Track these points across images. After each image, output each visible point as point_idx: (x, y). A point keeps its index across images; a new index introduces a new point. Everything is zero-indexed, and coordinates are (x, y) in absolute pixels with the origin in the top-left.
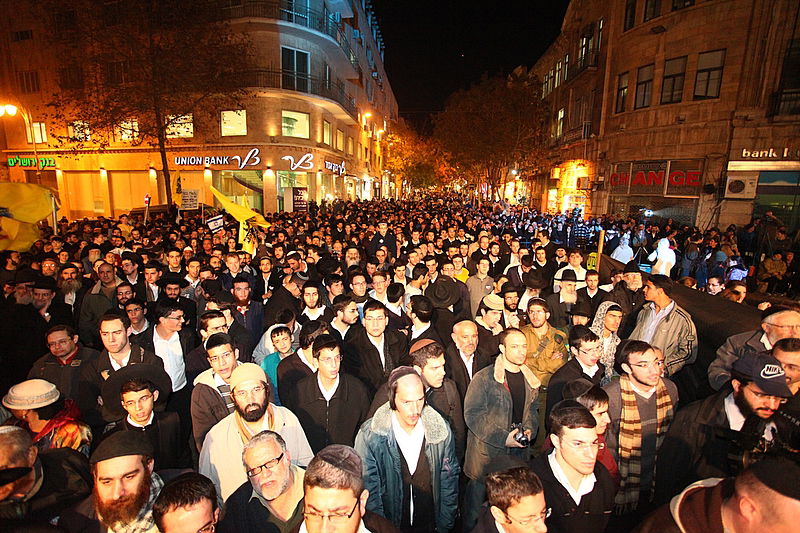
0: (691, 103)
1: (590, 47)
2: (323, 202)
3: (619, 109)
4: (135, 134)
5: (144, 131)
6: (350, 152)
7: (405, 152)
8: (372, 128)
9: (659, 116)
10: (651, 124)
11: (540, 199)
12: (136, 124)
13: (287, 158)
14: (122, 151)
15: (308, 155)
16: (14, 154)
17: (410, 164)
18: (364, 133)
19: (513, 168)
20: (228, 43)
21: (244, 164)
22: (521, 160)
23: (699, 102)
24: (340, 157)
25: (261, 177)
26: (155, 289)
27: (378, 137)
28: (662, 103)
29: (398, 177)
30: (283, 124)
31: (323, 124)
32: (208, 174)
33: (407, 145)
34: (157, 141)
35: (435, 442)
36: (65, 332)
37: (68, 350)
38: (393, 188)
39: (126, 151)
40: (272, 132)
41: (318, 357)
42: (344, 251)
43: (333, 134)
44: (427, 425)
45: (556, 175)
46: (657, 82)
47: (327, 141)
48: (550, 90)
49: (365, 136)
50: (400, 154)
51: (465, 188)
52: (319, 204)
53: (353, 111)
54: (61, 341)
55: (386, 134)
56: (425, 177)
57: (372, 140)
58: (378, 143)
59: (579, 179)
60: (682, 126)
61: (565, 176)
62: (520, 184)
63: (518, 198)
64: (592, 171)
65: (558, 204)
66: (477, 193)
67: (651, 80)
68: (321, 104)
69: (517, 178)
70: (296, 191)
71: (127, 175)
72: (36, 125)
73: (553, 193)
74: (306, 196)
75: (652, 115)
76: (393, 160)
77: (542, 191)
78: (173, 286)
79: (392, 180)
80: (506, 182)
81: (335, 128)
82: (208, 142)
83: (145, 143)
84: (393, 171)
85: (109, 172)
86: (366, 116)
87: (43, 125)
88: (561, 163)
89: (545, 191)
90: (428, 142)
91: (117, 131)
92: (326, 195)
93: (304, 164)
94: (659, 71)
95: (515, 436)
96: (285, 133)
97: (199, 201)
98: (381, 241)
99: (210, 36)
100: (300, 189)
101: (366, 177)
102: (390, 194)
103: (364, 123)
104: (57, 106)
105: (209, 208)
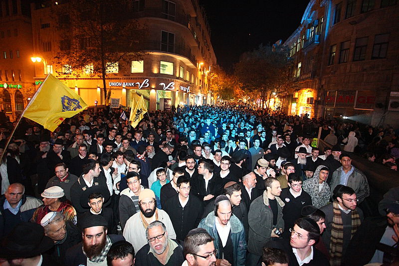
0: (370, 60)
1: (316, 31)
2: (179, 106)
3: (331, 64)
4: (92, 72)
5: (96, 70)
6: (193, 82)
7: (219, 82)
8: (204, 70)
9: (352, 67)
10: (348, 71)
11: (287, 108)
12: (92, 66)
13: (162, 84)
14: (85, 79)
15: (172, 83)
16: (38, 79)
17: (222, 88)
18: (200, 72)
19: (274, 91)
20: (137, 29)
21: (141, 86)
22: (278, 88)
23: (375, 60)
24: (188, 84)
25: (149, 93)
26: (101, 147)
27: (206, 75)
28: (354, 61)
29: (215, 94)
30: (161, 68)
31: (180, 68)
32: (124, 91)
33: (220, 79)
34: (101, 74)
35: (235, 232)
36: (63, 167)
37: (64, 175)
38: (213, 100)
39: (87, 79)
40: (155, 71)
41: (179, 187)
42: (189, 132)
43: (184, 73)
44: (232, 224)
45: (296, 96)
46: (352, 49)
47: (181, 76)
48: (294, 53)
49: (200, 74)
50: (217, 83)
51: (249, 100)
52: (176, 107)
53: (194, 62)
54: (61, 171)
55: (210, 73)
56: (229, 94)
57: (203, 76)
58: (206, 77)
59: (308, 98)
60: (365, 72)
61: (301, 97)
62: (277, 100)
63: (276, 107)
64: (315, 94)
65: (297, 111)
66: (255, 104)
67: (349, 49)
68: (179, 58)
69: (276, 97)
70: (165, 100)
71: (87, 90)
72: (49, 66)
73: (294, 105)
74: (170, 103)
75: (349, 66)
76: (213, 86)
77: (288, 103)
78: (110, 146)
79: (212, 95)
80: (270, 98)
81: (185, 70)
82: (125, 76)
83: (96, 75)
84: (213, 91)
85: (79, 88)
86: (201, 64)
87: (51, 66)
88: (299, 90)
89: (290, 104)
90: (231, 78)
91: (84, 70)
92: (180, 103)
93: (170, 87)
94: (353, 44)
95: (275, 232)
96: (162, 72)
97: (120, 104)
98: (208, 128)
99: (129, 26)
100: (168, 99)
101: (200, 94)
102: (211, 103)
103: (200, 68)
104: (59, 58)
105: (124, 107)
